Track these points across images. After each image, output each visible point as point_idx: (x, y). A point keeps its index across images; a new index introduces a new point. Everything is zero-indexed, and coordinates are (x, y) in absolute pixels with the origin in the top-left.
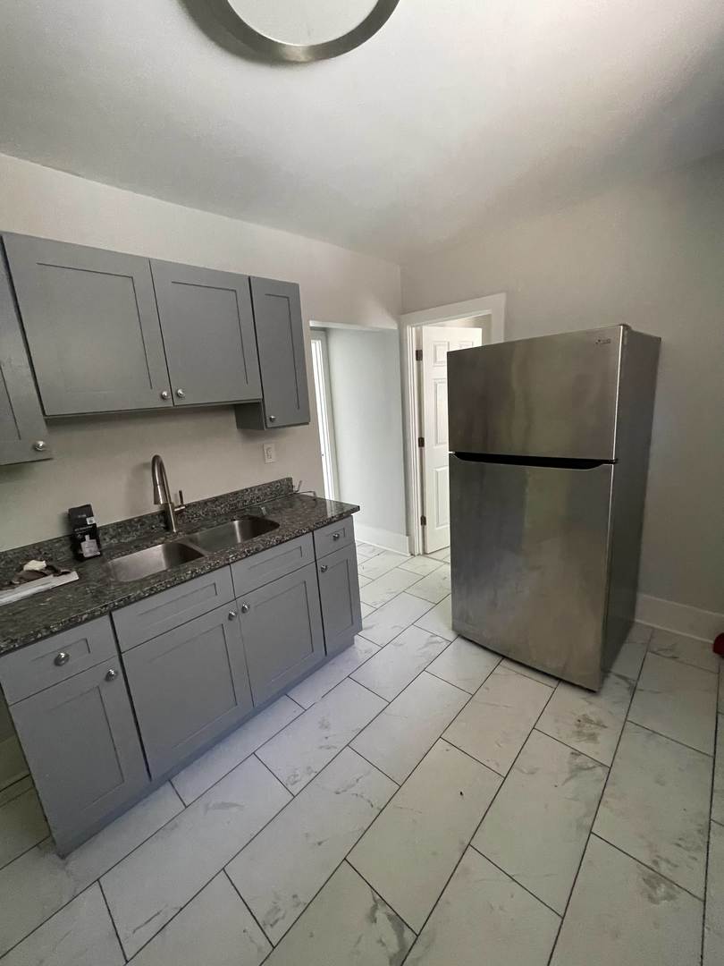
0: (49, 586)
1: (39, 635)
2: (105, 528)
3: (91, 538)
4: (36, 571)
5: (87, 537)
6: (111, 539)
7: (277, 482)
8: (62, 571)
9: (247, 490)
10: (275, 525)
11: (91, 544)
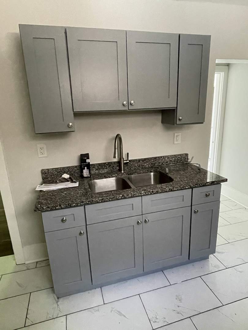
0: (68, 186)
1: (57, 208)
2: (94, 165)
3: (87, 169)
4: (65, 178)
5: (86, 168)
6: (96, 170)
7: (179, 155)
8: (74, 181)
9: (161, 157)
10: (171, 180)
11: (87, 171)
